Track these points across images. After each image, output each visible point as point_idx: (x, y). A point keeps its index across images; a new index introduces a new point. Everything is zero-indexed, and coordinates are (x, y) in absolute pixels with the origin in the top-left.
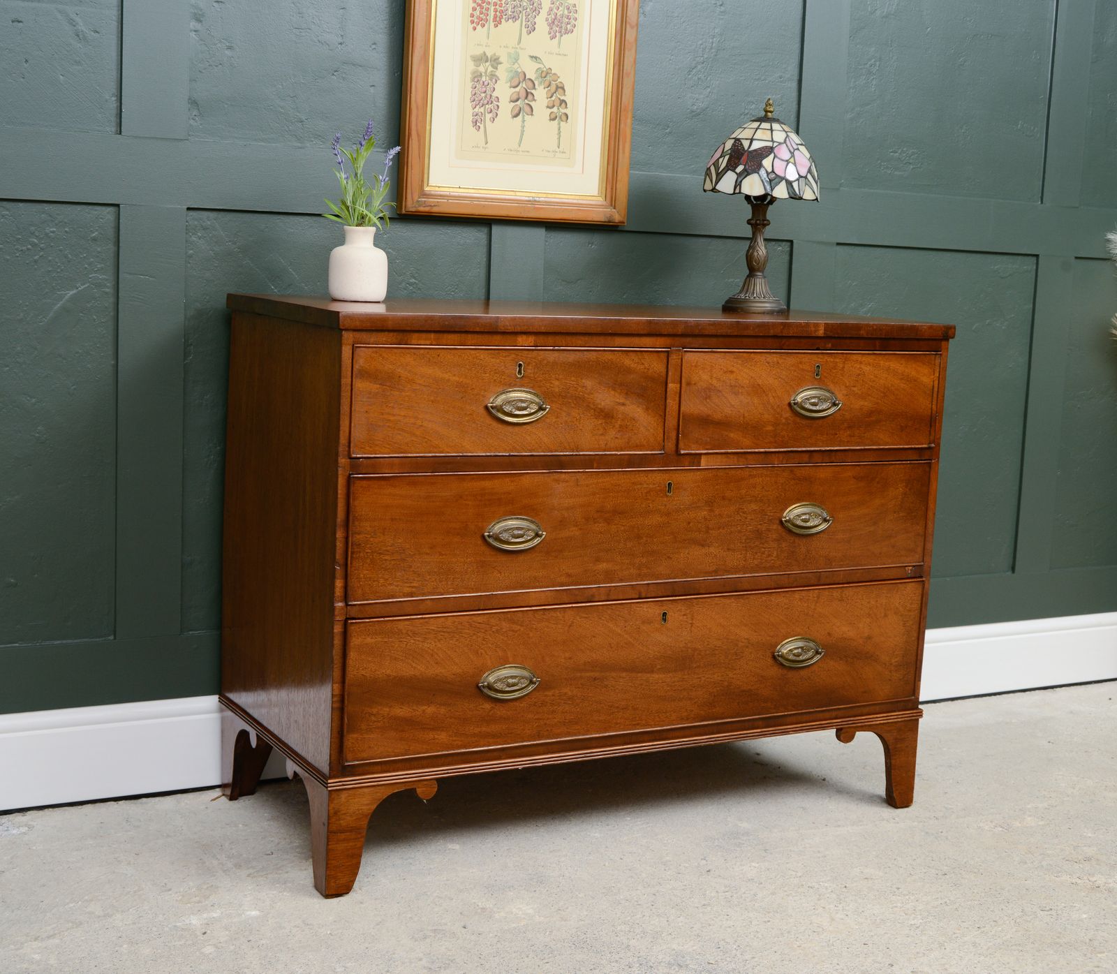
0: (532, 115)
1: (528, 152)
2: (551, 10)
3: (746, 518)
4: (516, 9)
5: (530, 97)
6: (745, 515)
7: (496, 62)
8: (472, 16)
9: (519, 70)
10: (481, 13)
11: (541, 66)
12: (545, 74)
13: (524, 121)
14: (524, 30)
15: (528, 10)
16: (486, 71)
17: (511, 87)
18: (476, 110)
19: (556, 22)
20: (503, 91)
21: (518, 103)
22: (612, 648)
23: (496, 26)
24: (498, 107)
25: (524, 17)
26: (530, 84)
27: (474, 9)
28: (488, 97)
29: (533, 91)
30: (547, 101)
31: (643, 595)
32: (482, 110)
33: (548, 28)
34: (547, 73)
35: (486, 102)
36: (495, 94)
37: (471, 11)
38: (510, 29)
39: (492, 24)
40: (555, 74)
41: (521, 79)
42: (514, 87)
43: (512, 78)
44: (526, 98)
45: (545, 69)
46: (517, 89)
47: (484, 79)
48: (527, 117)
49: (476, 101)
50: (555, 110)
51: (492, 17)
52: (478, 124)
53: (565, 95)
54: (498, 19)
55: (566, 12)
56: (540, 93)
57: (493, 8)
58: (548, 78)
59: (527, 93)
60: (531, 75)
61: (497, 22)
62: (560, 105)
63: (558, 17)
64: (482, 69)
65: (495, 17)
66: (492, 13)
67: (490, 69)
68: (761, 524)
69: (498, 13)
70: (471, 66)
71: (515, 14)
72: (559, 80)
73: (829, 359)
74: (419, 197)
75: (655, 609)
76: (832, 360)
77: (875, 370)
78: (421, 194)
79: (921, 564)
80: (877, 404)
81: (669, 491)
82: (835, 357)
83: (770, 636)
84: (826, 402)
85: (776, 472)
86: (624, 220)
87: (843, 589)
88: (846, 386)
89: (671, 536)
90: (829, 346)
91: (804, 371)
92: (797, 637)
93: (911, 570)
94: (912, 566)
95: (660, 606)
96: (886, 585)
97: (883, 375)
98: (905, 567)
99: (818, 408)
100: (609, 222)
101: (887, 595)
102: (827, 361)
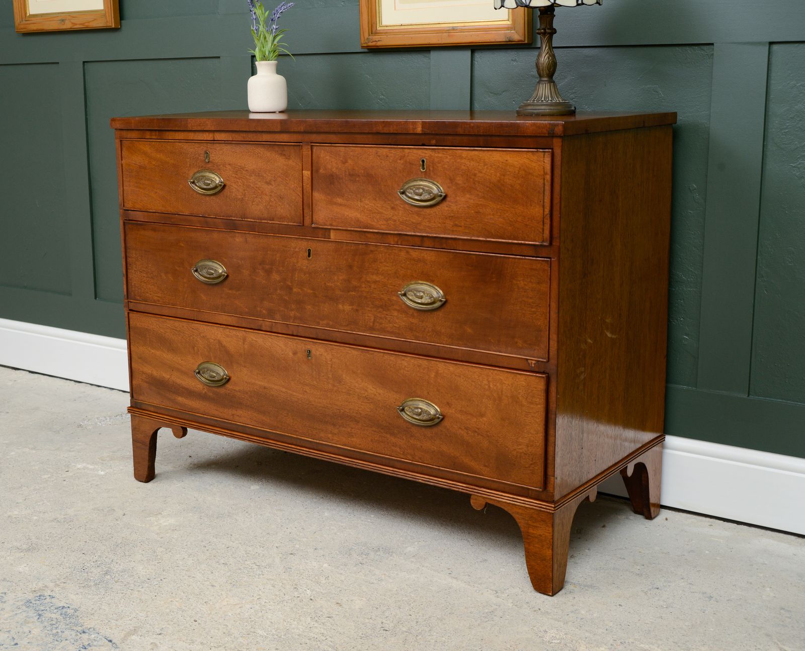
3: (370, 287)
6: (369, 284)
22: (274, 368)
31: (296, 335)
68: (383, 294)
73: (433, 154)
74: (369, 35)
75: (301, 345)
76: (436, 155)
77: (479, 165)
78: (372, 33)
79: (545, 360)
80: (484, 197)
81: (309, 256)
82: (439, 153)
83: (394, 391)
84: (430, 193)
85: (394, 251)
86: (523, 39)
87: (459, 366)
88: (451, 180)
89: (312, 291)
90: (434, 142)
91: (411, 164)
92: (418, 399)
93: (535, 364)
94: (535, 360)
95: (305, 344)
96: (504, 373)
97: (488, 171)
98: (527, 359)
99: (422, 198)
100: (509, 41)
101: (505, 382)
102: (431, 156)
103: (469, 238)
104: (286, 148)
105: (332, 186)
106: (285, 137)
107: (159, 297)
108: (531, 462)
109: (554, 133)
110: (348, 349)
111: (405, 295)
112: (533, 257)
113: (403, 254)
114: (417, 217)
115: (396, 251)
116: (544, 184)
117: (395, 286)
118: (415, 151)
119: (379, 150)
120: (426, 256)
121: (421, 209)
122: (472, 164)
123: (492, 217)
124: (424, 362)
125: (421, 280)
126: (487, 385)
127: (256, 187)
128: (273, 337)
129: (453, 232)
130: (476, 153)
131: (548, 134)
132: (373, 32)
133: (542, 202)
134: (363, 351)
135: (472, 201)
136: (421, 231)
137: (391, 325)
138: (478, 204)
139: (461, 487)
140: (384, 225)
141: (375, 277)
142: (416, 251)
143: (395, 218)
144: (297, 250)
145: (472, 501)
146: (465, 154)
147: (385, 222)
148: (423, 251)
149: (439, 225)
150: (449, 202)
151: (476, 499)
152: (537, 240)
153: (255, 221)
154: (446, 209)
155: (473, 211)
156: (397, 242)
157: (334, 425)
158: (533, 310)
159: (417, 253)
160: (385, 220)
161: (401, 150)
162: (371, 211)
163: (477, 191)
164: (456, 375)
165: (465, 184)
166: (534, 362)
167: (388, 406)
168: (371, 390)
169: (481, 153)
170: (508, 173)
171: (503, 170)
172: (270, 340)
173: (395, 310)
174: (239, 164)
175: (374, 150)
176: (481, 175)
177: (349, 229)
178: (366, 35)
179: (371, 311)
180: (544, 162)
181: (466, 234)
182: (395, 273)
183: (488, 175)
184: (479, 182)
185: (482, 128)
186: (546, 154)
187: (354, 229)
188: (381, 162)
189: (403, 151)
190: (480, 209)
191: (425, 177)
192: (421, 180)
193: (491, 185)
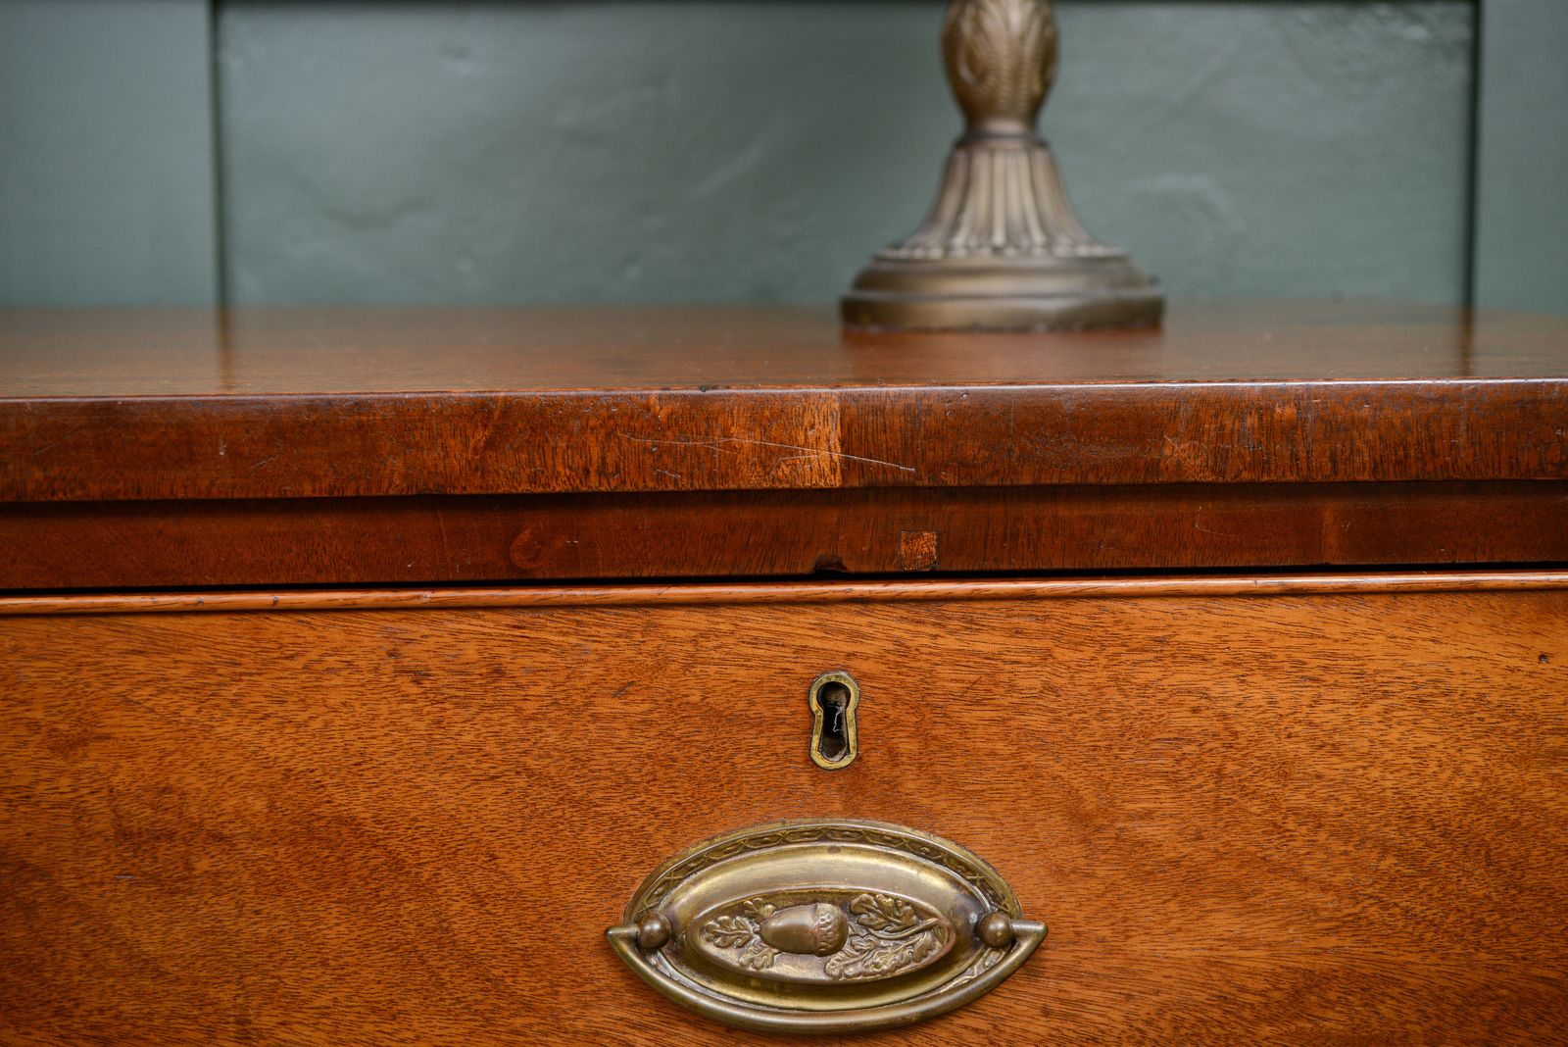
73: (921, 635)
76: (950, 642)
77: (1316, 702)
82: (972, 625)
84: (900, 917)
88: (1078, 817)
90: (925, 546)
91: (716, 716)
97: (1394, 735)
99: (842, 966)
102: (903, 649)
118: (757, 621)
122: (1258, 698)
130: (1299, 613)
146: (1193, 624)
150: (1066, 974)
155: (1263, 1030)
161: (634, 620)
163: (1302, 881)
165: (1199, 838)
169: (1334, 610)
171: (1512, 725)
175: (370, 634)
176: (1334, 767)
183: (1387, 765)
184: (1317, 820)
185: (1370, 435)
188: (438, 722)
189: (649, 628)
190: (1328, 1005)
191: (855, 812)
192: (823, 835)
193: (1420, 828)
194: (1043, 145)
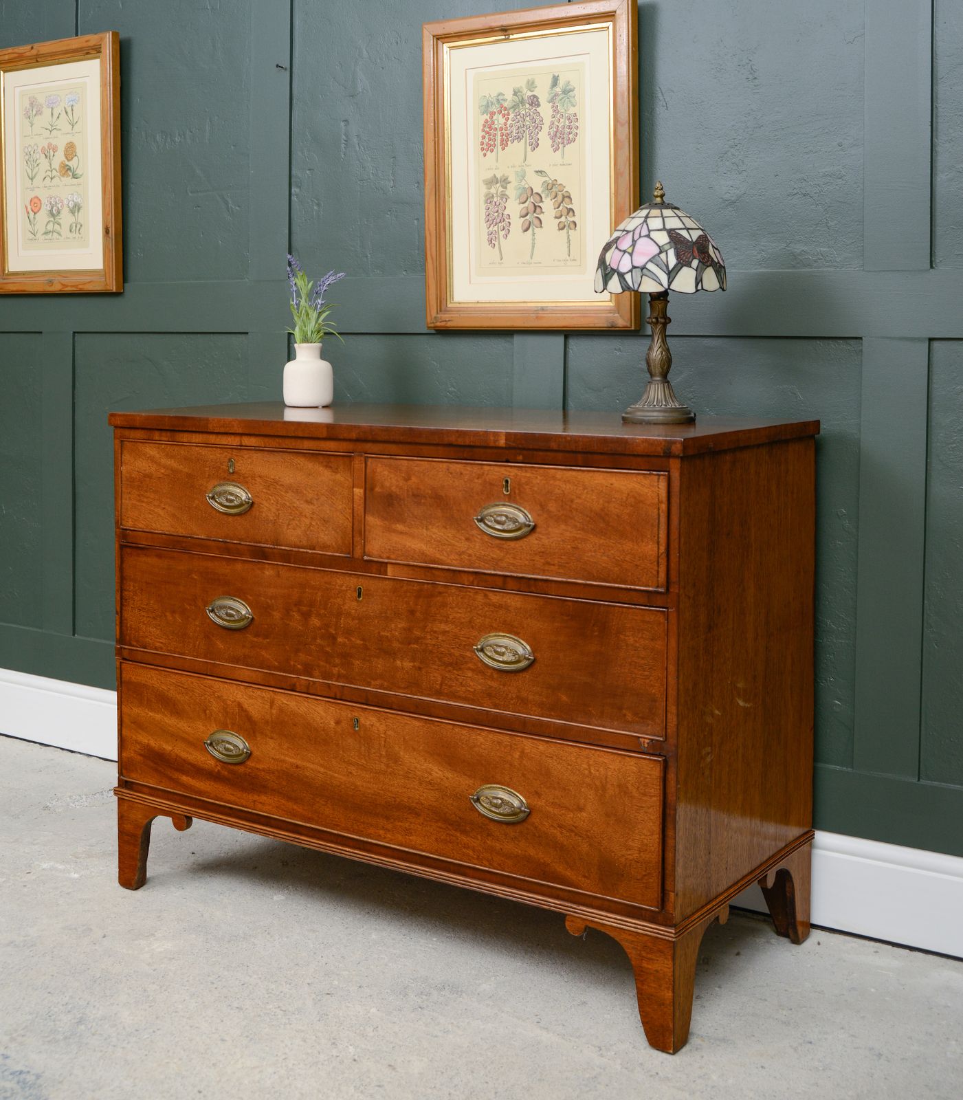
0: (541, 227)
1: (540, 263)
2: (552, 123)
3: (437, 638)
4: (521, 130)
5: (538, 210)
6: (436, 635)
7: (505, 182)
8: (482, 144)
9: (527, 186)
10: (490, 140)
11: (547, 179)
12: (551, 186)
13: (534, 234)
14: (529, 148)
15: (531, 128)
16: (497, 194)
17: (520, 204)
18: (491, 229)
19: (558, 135)
20: (514, 208)
21: (528, 217)
22: (310, 740)
23: (503, 149)
24: (509, 223)
25: (528, 136)
26: (538, 198)
27: (484, 137)
28: (501, 215)
29: (540, 204)
30: (555, 211)
31: (338, 697)
32: (496, 228)
33: (550, 142)
34: (553, 185)
35: (498, 220)
36: (506, 212)
37: (480, 140)
38: (516, 149)
39: (500, 148)
40: (560, 184)
41: (529, 192)
42: (523, 203)
43: (521, 195)
44: (535, 212)
45: (550, 182)
46: (526, 205)
47: (495, 199)
48: (537, 230)
49: (490, 221)
50: (563, 219)
51: (499, 142)
52: (493, 242)
53: (571, 203)
54: (505, 142)
55: (567, 123)
56: (548, 205)
57: (499, 133)
58: (554, 189)
59: (535, 207)
60: (538, 189)
61: (504, 145)
62: (568, 214)
63: (560, 129)
64: (493, 191)
65: (502, 141)
66: (499, 138)
67: (501, 189)
68: (453, 648)
69: (504, 137)
70: (484, 190)
71: (520, 134)
72: (565, 190)
73: (519, 473)
74: (437, 313)
75: (346, 712)
76: (523, 474)
77: (577, 489)
78: (440, 311)
79: (661, 739)
80: (583, 529)
81: (359, 596)
82: (526, 471)
83: (466, 775)
84: (515, 521)
85: (468, 593)
86: (628, 325)
87: (550, 744)
88: (541, 506)
89: (362, 642)
90: (520, 458)
91: (491, 484)
92: (498, 786)
93: (648, 743)
94: (649, 739)
95: (351, 711)
96: (609, 754)
97: (589, 496)
98: (639, 737)
99: (505, 527)
100: (612, 327)
101: (610, 766)
102: (517, 475)
103: (564, 580)
104: (332, 459)
105: (391, 508)
106: (332, 445)
107: (162, 643)
108: (644, 873)
109: (670, 453)
110: (408, 718)
111: (482, 650)
112: (645, 606)
113: (480, 597)
114: (498, 552)
115: (471, 594)
116: (659, 514)
117: (469, 638)
118: (497, 469)
119: (451, 466)
120: (509, 601)
121: (504, 542)
122: (568, 487)
123: (593, 554)
124: (505, 738)
125: (503, 632)
126: (587, 769)
127: (294, 507)
128: (310, 700)
129: (544, 572)
130: (574, 473)
131: (664, 453)
132: (443, 308)
133: (656, 538)
134: (428, 722)
135: (568, 534)
136: (503, 569)
137: (463, 688)
138: (576, 537)
139: (552, 903)
140: (457, 560)
141: (443, 627)
142: (497, 594)
143: (470, 552)
144: (344, 588)
145: (567, 924)
146: (559, 474)
147: (457, 557)
148: (505, 595)
149: (527, 562)
150: (540, 533)
151: (572, 921)
152: (650, 584)
153: (291, 549)
154: (536, 542)
155: (569, 546)
156: (473, 582)
157: (387, 818)
158: (646, 673)
159: (498, 598)
160: (457, 554)
161: (480, 467)
162: (440, 542)
163: (575, 520)
164: (547, 756)
165: (559, 511)
166: (647, 741)
167: (458, 795)
168: (437, 773)
169: (580, 473)
170: (614, 500)
171: (607, 496)
172: (306, 703)
173: (469, 669)
174: (272, 477)
175: (445, 465)
176: (579, 501)
177: (412, 563)
178: (434, 314)
179: (438, 670)
180: (658, 488)
181: (559, 575)
182: (470, 622)
183: (588, 502)
184: (577, 510)
186: (662, 477)
187: (418, 564)
188: (454, 481)
189: (482, 468)
190: (579, 543)
191: (509, 502)
192: (504, 505)
193: (593, 514)
194: (668, 382)
